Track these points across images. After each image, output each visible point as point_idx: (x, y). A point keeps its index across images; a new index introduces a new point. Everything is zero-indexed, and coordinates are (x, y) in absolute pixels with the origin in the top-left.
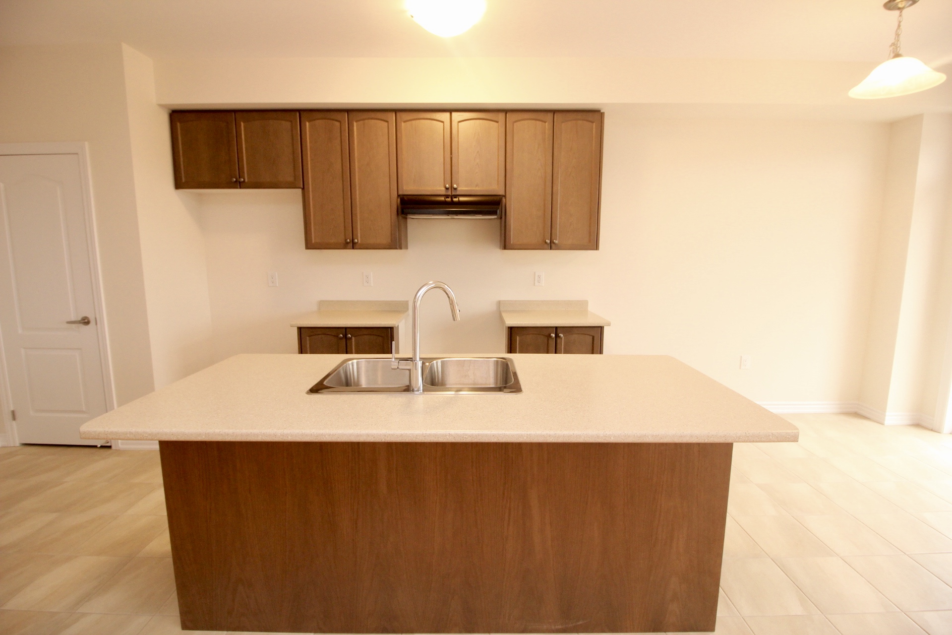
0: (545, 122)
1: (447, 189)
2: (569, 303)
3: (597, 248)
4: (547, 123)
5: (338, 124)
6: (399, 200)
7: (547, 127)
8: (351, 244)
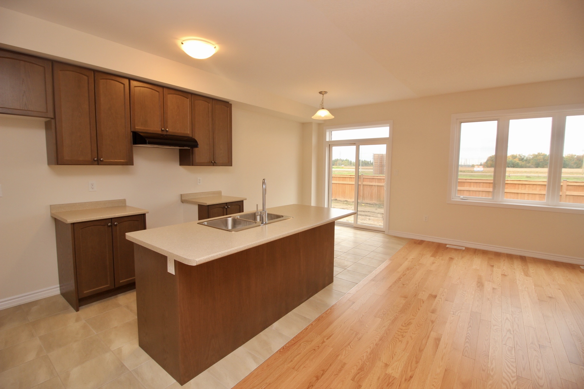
0: (209, 103)
1: (162, 130)
2: (214, 193)
3: (231, 165)
4: (210, 104)
5: (86, 78)
6: (132, 134)
7: (210, 105)
8: (98, 162)
